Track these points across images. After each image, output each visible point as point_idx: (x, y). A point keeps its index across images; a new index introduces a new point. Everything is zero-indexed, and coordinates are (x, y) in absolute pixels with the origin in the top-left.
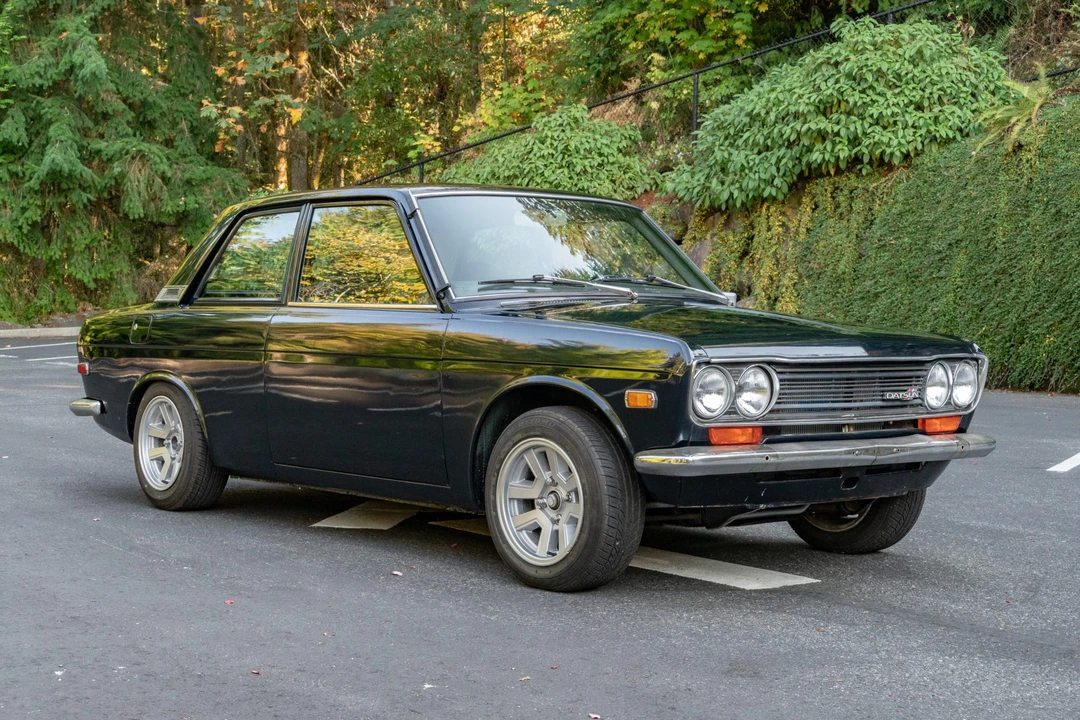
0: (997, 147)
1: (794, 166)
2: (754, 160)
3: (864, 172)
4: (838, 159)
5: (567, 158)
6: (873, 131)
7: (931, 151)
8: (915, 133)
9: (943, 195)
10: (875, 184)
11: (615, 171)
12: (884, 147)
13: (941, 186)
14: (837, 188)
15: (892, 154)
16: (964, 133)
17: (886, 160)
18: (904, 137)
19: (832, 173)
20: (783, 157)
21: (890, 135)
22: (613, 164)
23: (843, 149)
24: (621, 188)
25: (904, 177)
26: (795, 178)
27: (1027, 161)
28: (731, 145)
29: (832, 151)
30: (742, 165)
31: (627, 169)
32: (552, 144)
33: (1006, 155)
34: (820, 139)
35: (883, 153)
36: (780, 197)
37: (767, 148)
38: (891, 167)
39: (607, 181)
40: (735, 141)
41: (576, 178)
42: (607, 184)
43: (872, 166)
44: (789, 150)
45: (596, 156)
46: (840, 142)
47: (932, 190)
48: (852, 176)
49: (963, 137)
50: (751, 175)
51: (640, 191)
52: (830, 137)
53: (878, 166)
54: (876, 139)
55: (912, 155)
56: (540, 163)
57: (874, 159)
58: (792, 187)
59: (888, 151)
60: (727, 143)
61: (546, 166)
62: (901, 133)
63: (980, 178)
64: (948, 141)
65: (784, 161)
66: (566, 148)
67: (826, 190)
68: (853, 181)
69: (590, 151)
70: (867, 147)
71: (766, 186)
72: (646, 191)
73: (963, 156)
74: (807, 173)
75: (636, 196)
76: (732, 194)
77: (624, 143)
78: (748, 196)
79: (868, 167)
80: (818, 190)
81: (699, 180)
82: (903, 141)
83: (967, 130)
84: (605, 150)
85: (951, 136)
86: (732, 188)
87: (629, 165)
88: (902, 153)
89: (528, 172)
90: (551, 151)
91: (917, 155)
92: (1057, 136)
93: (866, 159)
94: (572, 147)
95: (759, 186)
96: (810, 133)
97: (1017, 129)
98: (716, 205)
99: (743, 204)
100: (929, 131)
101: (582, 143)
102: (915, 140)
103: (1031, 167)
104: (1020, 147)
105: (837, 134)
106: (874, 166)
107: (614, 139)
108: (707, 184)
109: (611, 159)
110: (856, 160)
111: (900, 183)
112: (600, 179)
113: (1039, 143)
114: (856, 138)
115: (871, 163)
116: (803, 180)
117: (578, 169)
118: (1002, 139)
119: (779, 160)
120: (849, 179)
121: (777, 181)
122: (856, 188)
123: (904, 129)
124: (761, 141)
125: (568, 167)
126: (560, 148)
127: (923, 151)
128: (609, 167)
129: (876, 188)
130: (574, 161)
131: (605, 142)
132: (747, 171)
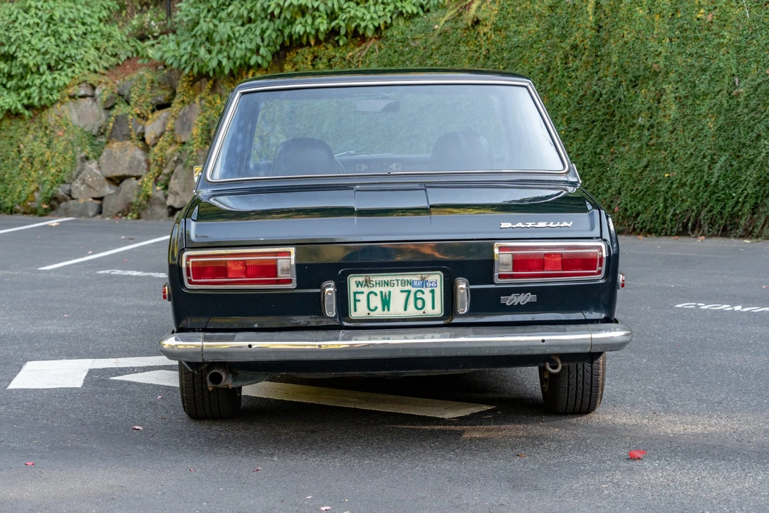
0: (456, 22)
1: (276, 38)
2: (239, 31)
3: (341, 43)
4: (317, 30)
5: (52, 27)
6: (349, 7)
7: (398, 24)
8: (384, 9)
9: (411, 63)
10: (351, 54)
11: (99, 39)
12: (358, 21)
13: (410, 56)
14: (315, 57)
15: (366, 27)
16: (425, 9)
17: (361, 32)
18: (375, 12)
19: (312, 43)
20: (267, 29)
21: (363, 10)
22: (96, 32)
23: (322, 23)
24: (106, 55)
25: (376, 47)
26: (278, 48)
27: (485, 34)
28: (214, 17)
29: (313, 24)
30: (229, 36)
31: (109, 37)
32: (36, 14)
33: (465, 29)
34: (300, 13)
35: (358, 26)
36: (265, 65)
37: (250, 20)
38: (364, 39)
39: (93, 50)
40: (218, 13)
41: (62, 46)
42: (93, 51)
43: (347, 37)
44: (272, 23)
45: (80, 25)
46: (319, 16)
47: (402, 59)
48: (330, 46)
49: (424, 12)
50: (238, 45)
51: (123, 57)
52: (310, 11)
53: (353, 37)
54: (352, 14)
55: (382, 28)
56: (27, 32)
57: (349, 31)
58: (275, 55)
59: (363, 24)
60: (210, 15)
61: (32, 34)
62: (372, 9)
63: (444, 49)
64: (412, 16)
65: (268, 33)
66: (51, 18)
67: (306, 59)
68: (331, 50)
69: (73, 21)
70: (344, 21)
71: (252, 55)
72: (128, 58)
73: (428, 28)
74: (288, 44)
75: (120, 63)
76: (220, 63)
77: (105, 13)
78: (235, 63)
79: (345, 38)
80: (299, 58)
81: (185, 49)
82: (375, 16)
83: (428, 6)
84: (88, 20)
85: (415, 11)
86: (220, 56)
87: (109, 33)
88: (374, 26)
89: (15, 40)
90: (37, 20)
91: (387, 28)
92: (508, 13)
93: (343, 32)
94: (57, 17)
95: (245, 55)
96: (291, 7)
97: (474, 6)
98: (204, 72)
99: (231, 71)
100: (396, 8)
101: (65, 13)
102: (385, 15)
103: (487, 39)
104: (477, 22)
105: (317, 9)
106: (349, 37)
107: (95, 9)
108: (195, 53)
109: (94, 28)
110: (334, 32)
111: (373, 52)
112: (85, 47)
113: (493, 19)
114: (333, 12)
115: (346, 35)
116: (286, 49)
117: (65, 37)
118: (460, 15)
119: (263, 32)
120: (327, 49)
121: (262, 51)
122: (334, 57)
123: (375, 5)
124: (245, 15)
125: (54, 36)
126: (46, 17)
127: (391, 25)
128: (93, 36)
129: (352, 57)
130: (60, 29)
131: (87, 12)
132: (234, 41)
